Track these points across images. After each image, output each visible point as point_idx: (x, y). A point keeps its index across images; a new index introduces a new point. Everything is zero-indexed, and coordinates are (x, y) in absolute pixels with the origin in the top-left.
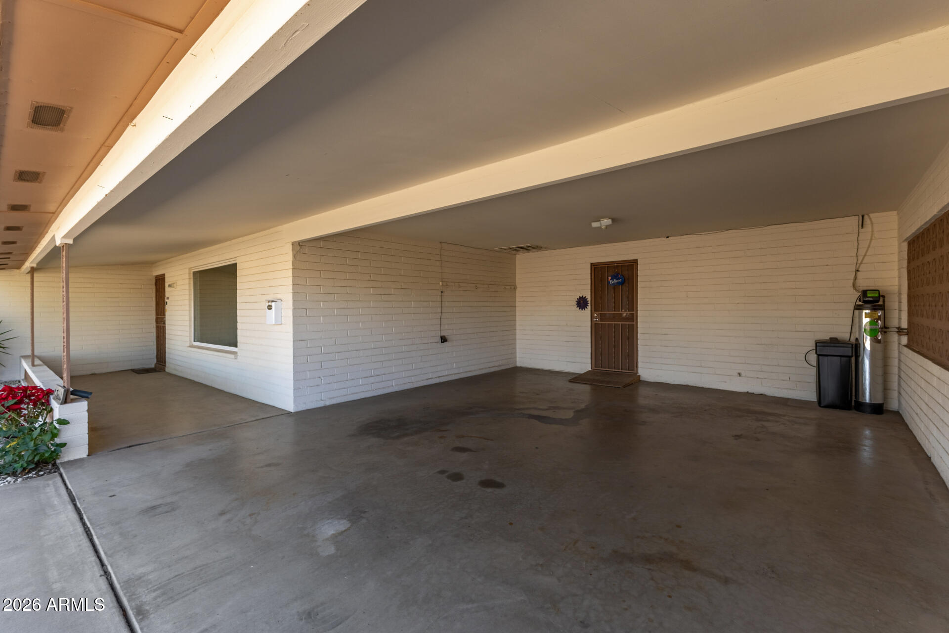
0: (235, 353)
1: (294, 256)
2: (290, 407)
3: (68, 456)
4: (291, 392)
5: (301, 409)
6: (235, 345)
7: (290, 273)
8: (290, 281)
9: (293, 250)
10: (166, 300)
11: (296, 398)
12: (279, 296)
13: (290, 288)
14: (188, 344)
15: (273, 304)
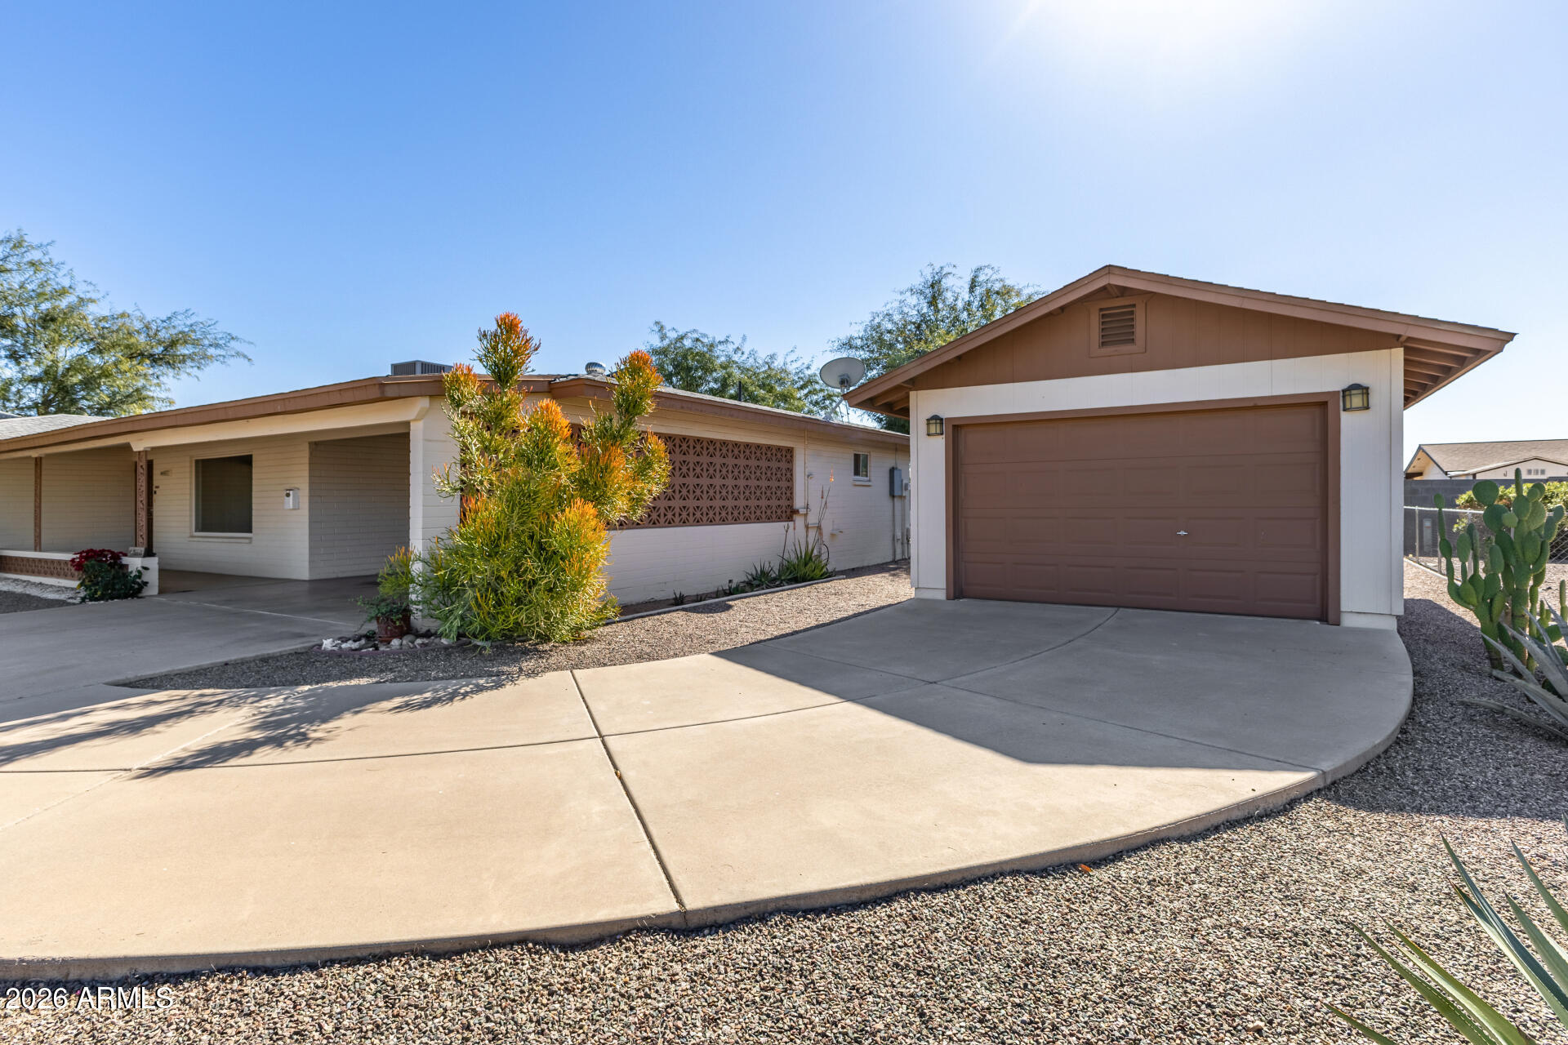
0: (250, 538)
1: (311, 454)
2: (305, 575)
3: (146, 592)
4: (307, 564)
5: (314, 578)
6: (250, 531)
7: (307, 467)
8: (306, 474)
9: (310, 448)
10: (154, 489)
11: (311, 568)
12: (296, 486)
13: (307, 480)
14: (188, 535)
15: (291, 492)
